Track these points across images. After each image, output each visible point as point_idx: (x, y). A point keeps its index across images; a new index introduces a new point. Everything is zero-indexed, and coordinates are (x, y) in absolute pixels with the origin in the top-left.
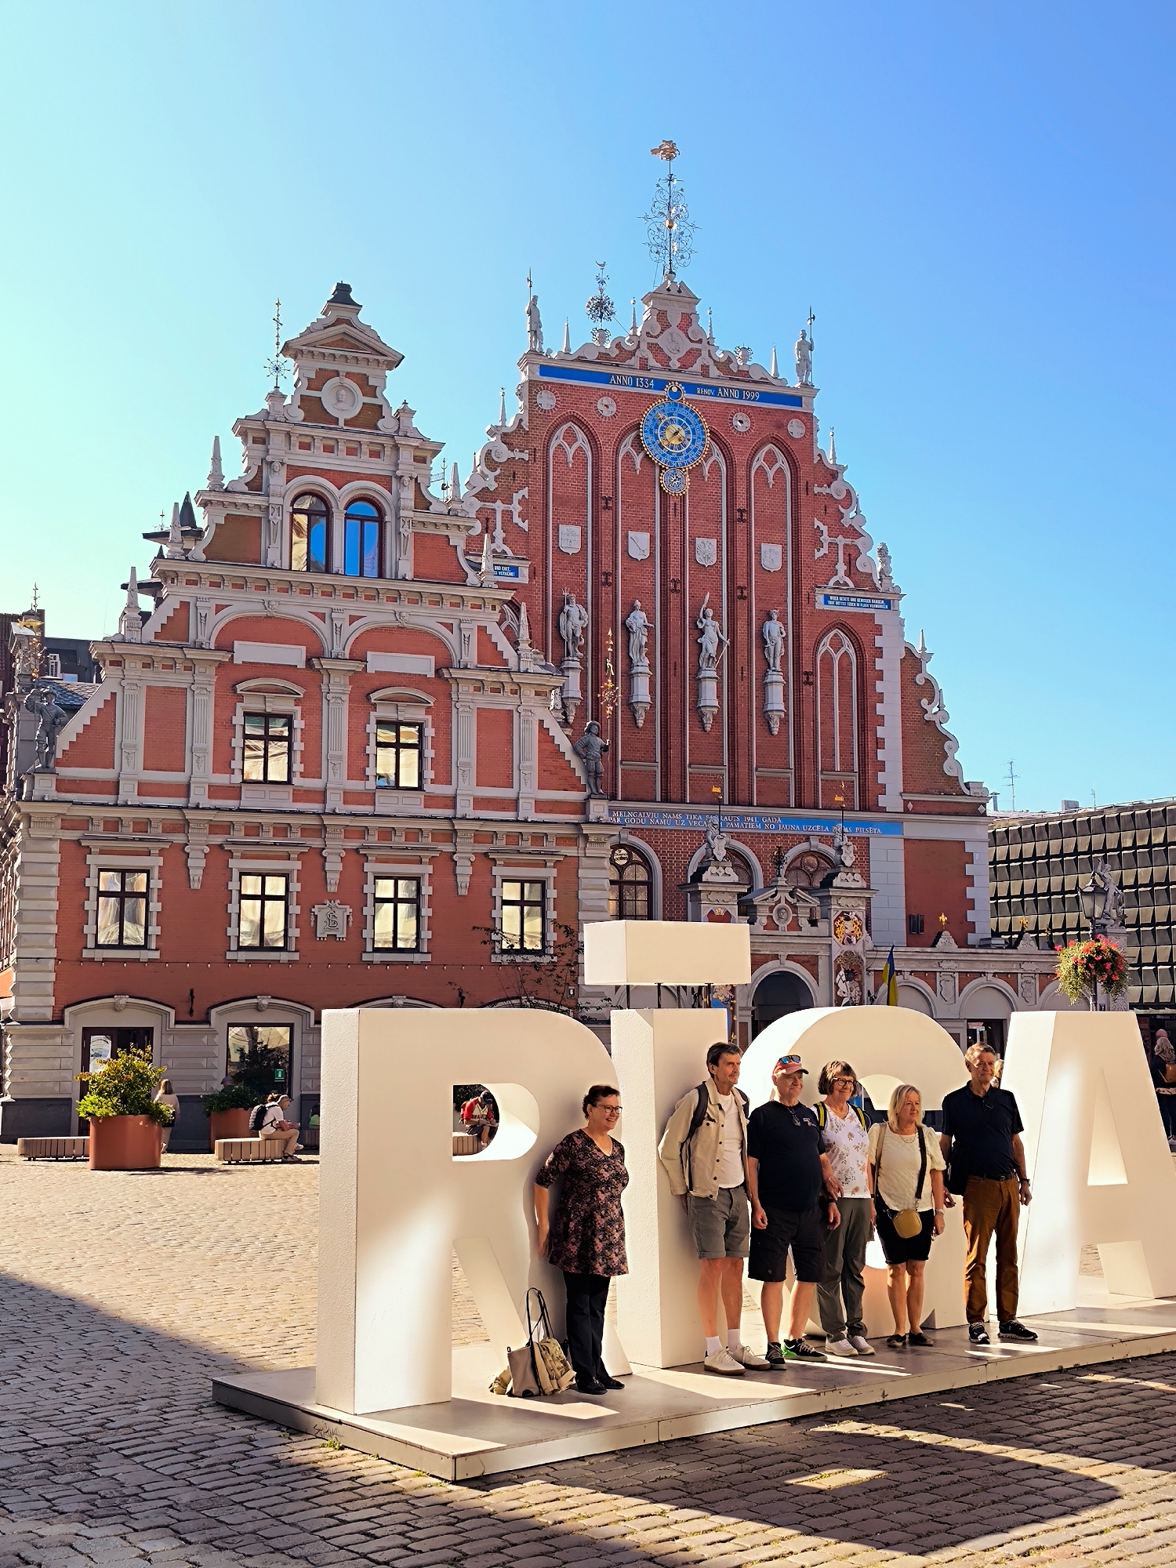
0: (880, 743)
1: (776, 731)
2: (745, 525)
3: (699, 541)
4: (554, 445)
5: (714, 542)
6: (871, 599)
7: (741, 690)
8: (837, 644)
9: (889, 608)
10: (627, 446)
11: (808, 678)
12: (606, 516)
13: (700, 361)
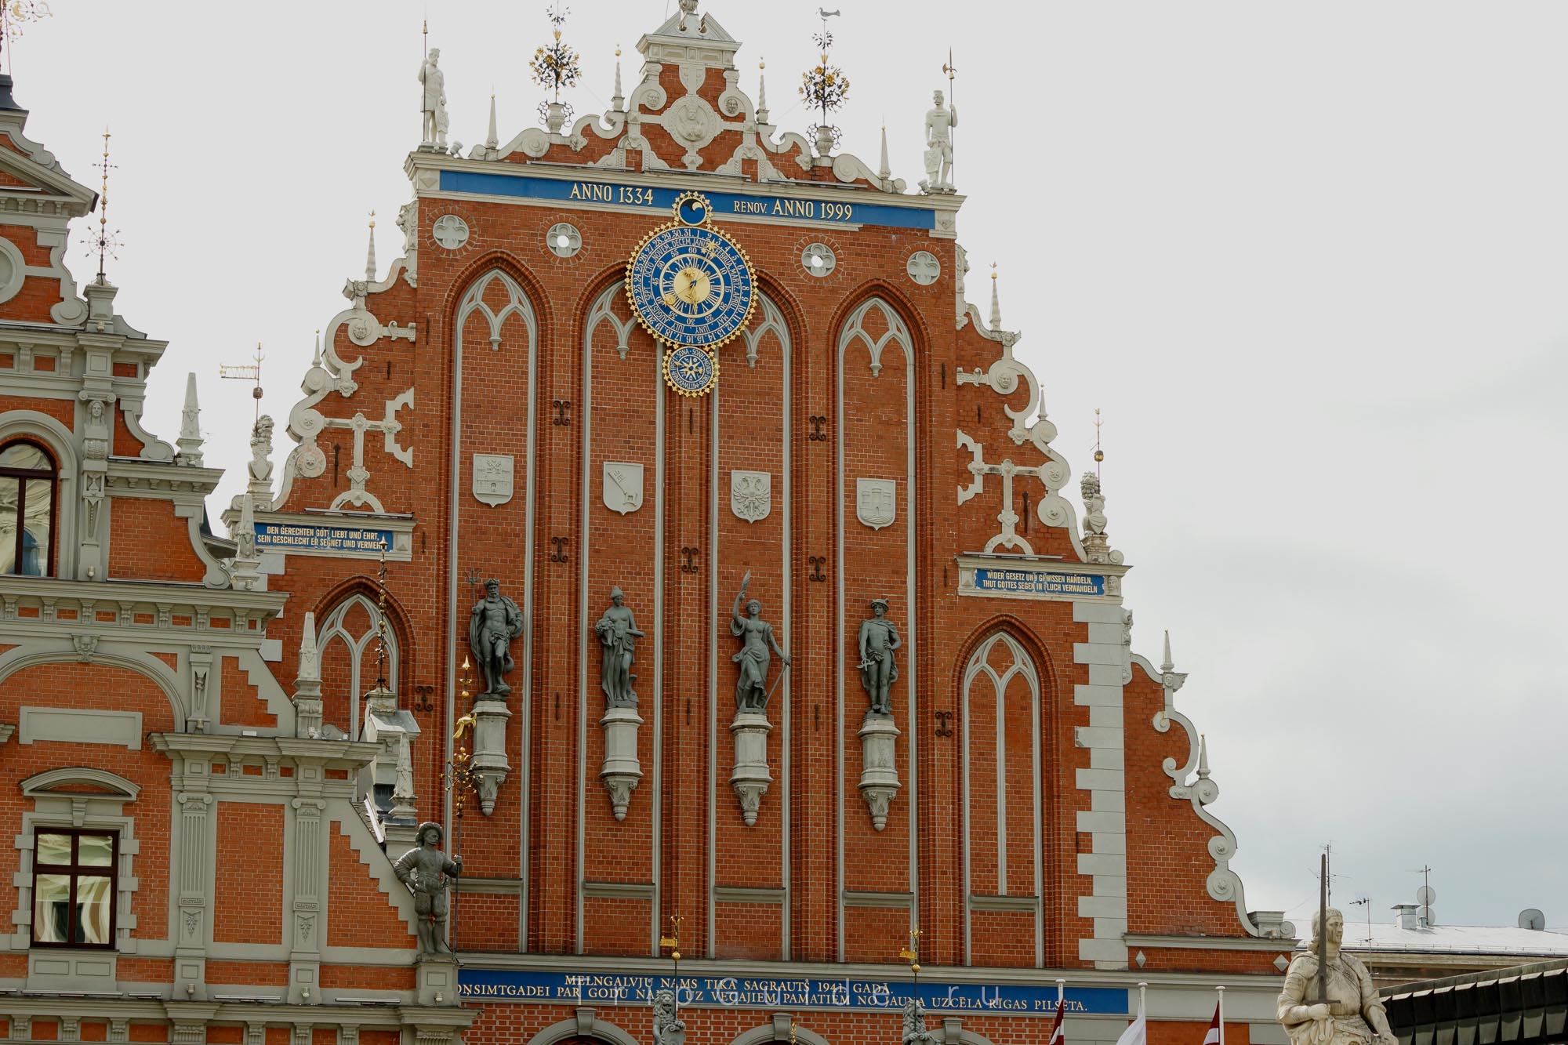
0: (1082, 842)
1: (881, 822)
2: (823, 445)
3: (736, 476)
4: (465, 309)
5: (766, 478)
6: (1066, 575)
7: (815, 750)
8: (1000, 659)
9: (1101, 592)
10: (602, 309)
11: (943, 724)
12: (560, 439)
13: (739, 153)
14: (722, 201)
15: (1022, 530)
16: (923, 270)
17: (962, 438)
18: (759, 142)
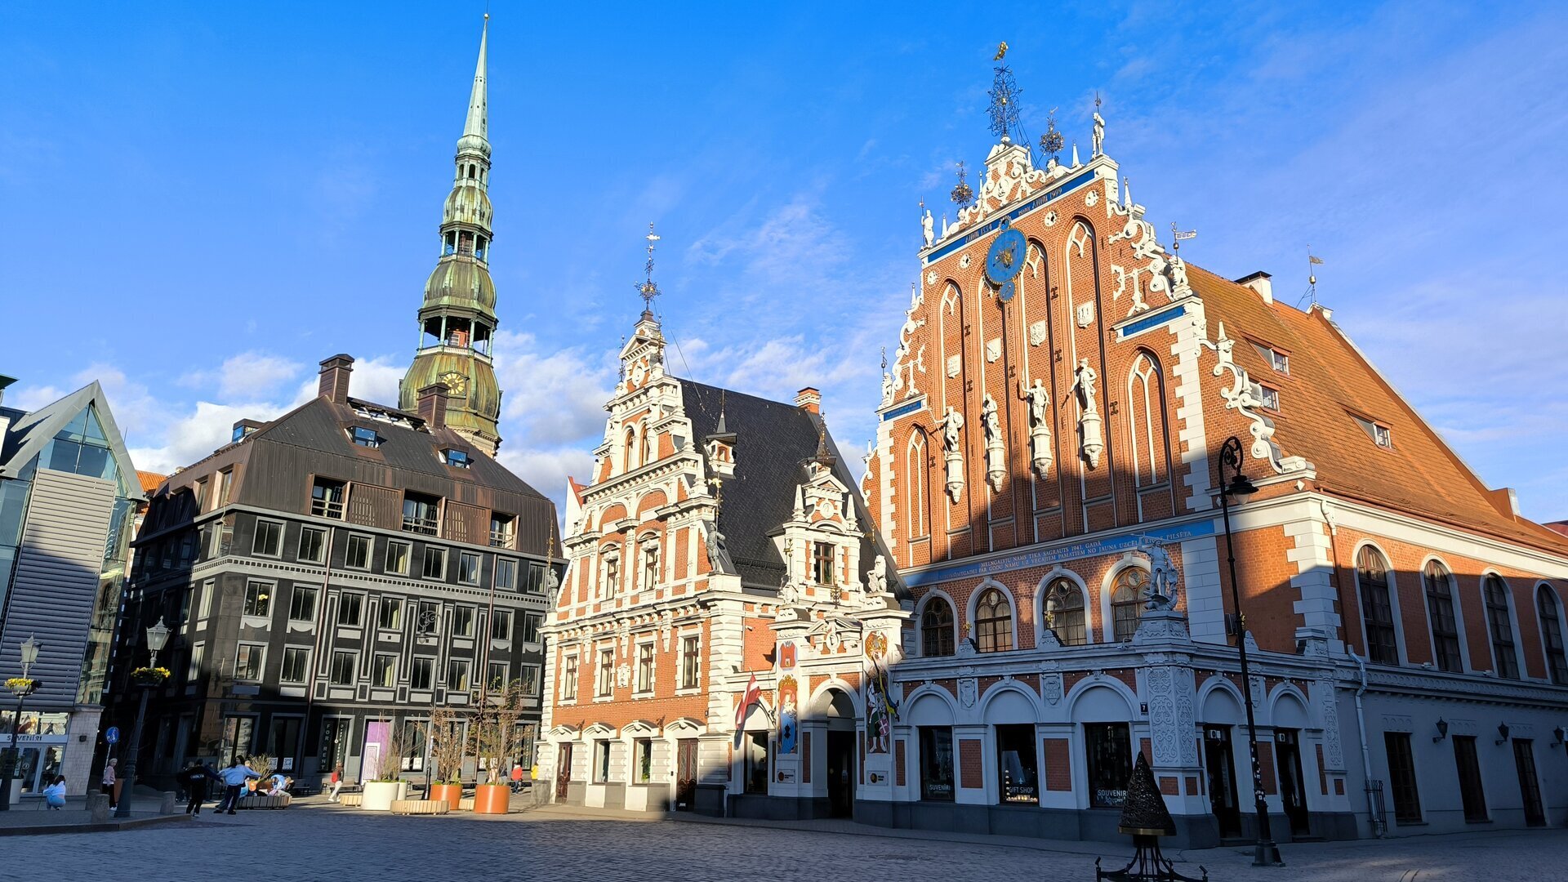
0: (1183, 447)
1: (1095, 464)
2: (1057, 299)
3: (1031, 328)
4: (943, 304)
5: (1042, 323)
6: (1164, 313)
7: (1063, 436)
8: (1145, 367)
9: (1182, 314)
10: (982, 281)
11: (1114, 408)
12: (967, 340)
13: (1020, 191)
14: (1015, 214)
15: (1144, 300)
16: (1091, 200)
17: (1114, 268)
18: (1027, 182)
